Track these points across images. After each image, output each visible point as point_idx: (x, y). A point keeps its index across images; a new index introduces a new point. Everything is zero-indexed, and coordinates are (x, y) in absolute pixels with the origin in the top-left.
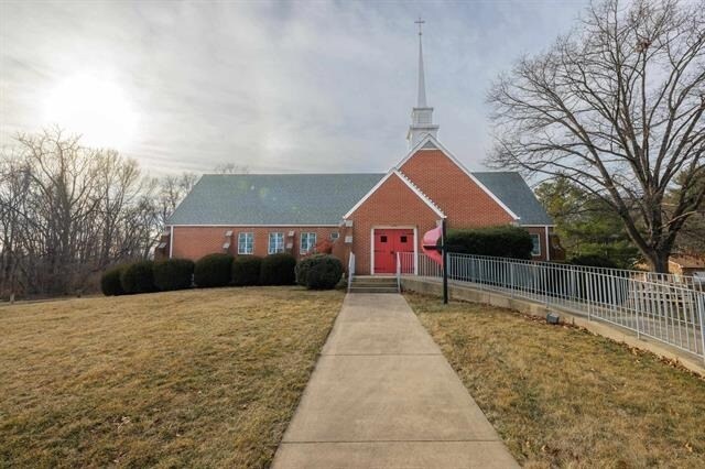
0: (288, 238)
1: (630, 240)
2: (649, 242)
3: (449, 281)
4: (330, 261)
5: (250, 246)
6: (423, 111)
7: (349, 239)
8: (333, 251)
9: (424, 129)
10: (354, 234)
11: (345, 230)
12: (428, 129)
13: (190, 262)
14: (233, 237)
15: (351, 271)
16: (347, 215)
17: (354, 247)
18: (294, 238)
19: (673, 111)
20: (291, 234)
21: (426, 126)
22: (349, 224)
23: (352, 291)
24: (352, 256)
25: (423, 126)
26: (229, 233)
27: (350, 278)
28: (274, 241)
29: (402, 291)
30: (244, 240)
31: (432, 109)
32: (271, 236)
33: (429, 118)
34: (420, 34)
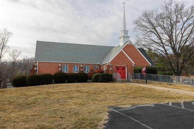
0: (80, 68)
1: (171, 71)
2: (175, 71)
5: (67, 70)
6: (125, 31)
10: (112, 67)
11: (109, 66)
12: (127, 37)
14: (61, 67)
16: (110, 62)
19: (182, 34)
20: (81, 66)
25: (125, 36)
26: (60, 65)
28: (75, 68)
29: (132, 82)
30: (64, 68)
31: (128, 31)
32: (74, 66)
33: (127, 34)
34: (124, 7)
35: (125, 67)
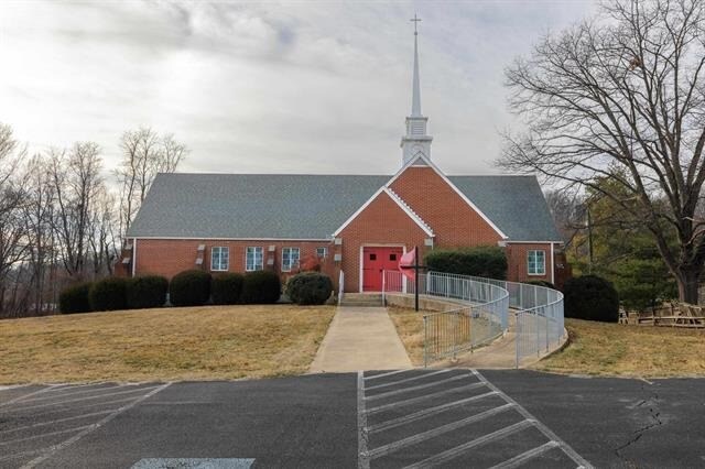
0: (269, 254)
3: (420, 295)
4: (321, 278)
5: (224, 262)
6: (417, 120)
7: (338, 257)
8: (322, 268)
9: (416, 141)
10: (343, 252)
11: (333, 248)
12: (421, 141)
13: (164, 280)
14: (205, 253)
15: (341, 288)
16: (337, 233)
17: (343, 265)
18: (275, 254)
20: (272, 249)
21: (419, 137)
22: (339, 242)
23: (342, 305)
24: (342, 274)
25: (415, 137)
26: (202, 247)
27: (340, 294)
28: (252, 256)
29: (386, 304)
30: (218, 255)
31: (426, 119)
32: (249, 251)
33: (423, 129)
34: (416, 34)
35: (402, 248)
